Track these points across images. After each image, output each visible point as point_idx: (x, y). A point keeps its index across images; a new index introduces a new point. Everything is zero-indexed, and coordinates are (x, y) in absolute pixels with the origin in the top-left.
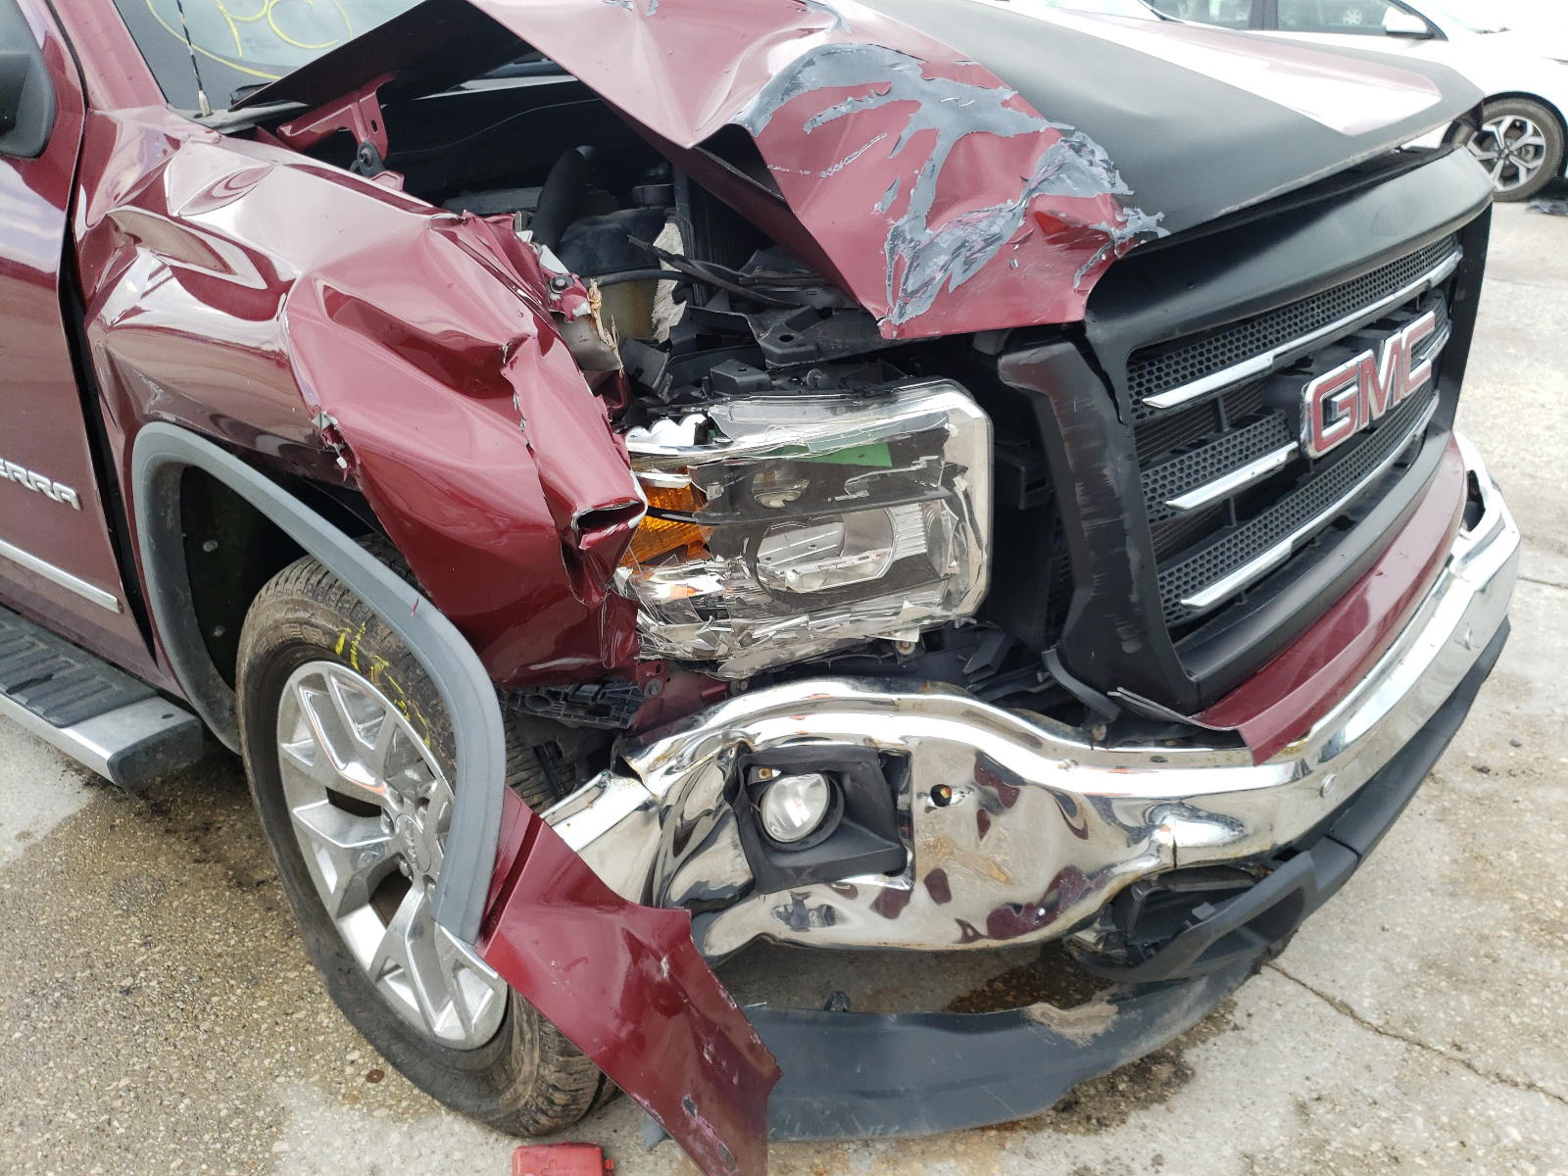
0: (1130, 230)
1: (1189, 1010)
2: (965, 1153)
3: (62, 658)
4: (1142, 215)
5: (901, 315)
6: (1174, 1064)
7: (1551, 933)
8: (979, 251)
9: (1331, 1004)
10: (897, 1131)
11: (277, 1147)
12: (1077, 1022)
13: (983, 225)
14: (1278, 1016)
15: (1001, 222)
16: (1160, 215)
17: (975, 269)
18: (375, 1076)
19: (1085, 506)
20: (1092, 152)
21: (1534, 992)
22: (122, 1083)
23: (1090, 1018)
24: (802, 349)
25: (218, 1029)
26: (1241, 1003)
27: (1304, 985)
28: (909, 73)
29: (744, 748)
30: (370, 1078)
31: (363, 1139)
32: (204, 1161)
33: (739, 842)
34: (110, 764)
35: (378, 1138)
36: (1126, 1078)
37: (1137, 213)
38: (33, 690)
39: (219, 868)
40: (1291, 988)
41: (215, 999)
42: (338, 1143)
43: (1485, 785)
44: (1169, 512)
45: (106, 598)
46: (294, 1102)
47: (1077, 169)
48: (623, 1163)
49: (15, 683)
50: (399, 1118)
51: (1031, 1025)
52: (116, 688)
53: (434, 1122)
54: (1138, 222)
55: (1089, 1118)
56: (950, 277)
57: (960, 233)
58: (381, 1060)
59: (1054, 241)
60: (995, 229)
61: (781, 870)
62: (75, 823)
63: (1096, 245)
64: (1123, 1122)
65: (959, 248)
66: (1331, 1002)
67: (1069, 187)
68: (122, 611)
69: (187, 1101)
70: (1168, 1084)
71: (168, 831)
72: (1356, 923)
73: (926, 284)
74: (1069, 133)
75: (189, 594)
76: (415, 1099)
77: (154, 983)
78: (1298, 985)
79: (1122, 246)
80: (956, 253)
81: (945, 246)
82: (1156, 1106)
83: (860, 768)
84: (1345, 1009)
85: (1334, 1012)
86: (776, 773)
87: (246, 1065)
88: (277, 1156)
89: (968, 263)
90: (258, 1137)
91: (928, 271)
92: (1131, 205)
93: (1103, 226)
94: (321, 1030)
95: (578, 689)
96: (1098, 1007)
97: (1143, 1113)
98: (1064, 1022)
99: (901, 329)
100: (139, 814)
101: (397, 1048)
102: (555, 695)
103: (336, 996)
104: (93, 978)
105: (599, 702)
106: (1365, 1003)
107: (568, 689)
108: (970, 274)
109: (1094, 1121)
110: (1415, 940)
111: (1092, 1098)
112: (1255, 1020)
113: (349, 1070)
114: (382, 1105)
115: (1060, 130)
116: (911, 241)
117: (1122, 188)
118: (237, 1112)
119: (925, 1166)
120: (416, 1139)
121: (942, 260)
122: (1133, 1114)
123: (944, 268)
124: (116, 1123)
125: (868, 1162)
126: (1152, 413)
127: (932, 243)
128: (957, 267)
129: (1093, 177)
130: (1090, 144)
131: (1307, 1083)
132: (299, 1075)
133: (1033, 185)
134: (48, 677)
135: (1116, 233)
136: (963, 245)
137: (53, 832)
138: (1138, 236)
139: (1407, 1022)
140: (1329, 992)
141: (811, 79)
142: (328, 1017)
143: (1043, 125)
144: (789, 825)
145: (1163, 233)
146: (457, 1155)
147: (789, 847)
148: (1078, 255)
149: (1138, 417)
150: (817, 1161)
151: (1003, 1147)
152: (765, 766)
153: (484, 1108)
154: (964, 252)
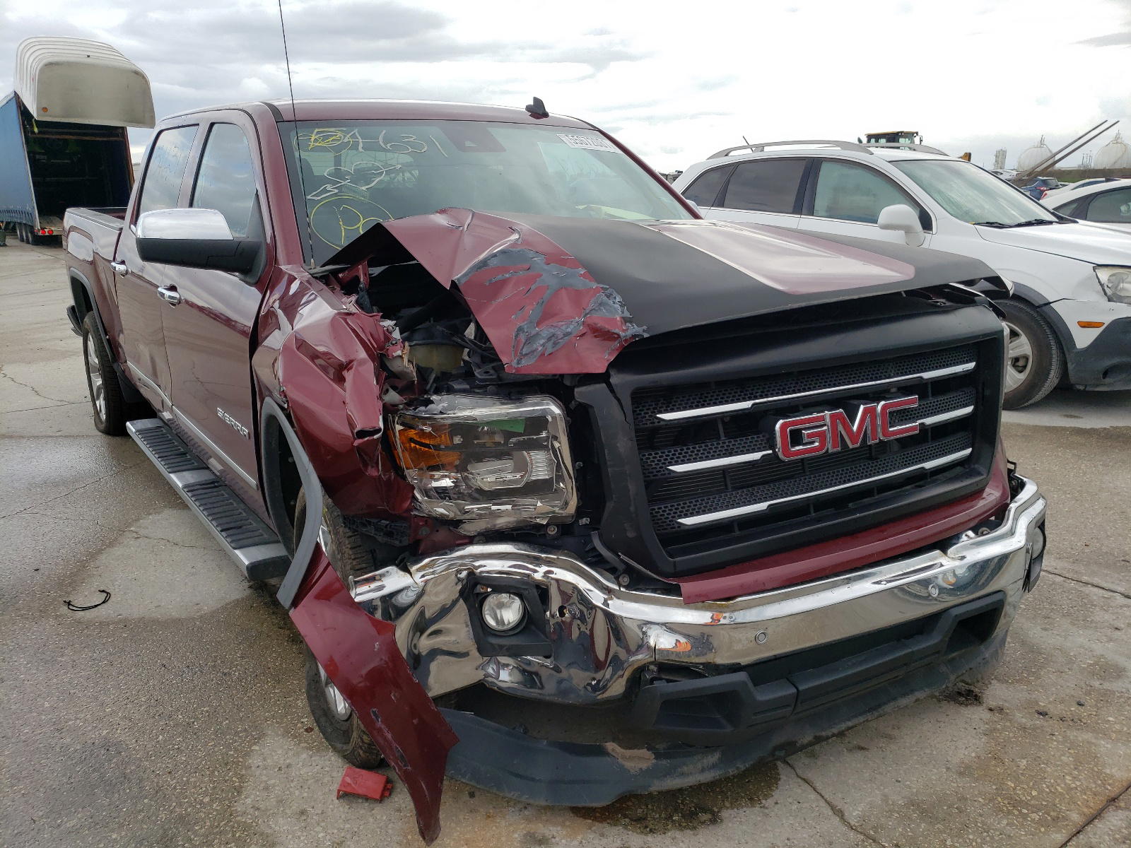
0: (629, 333)
1: (703, 770)
2: (569, 826)
3: (250, 521)
4: (635, 326)
5: (518, 363)
6: (714, 815)
7: (1014, 807)
8: (561, 339)
9: (832, 809)
10: (527, 798)
11: (254, 747)
12: (631, 758)
13: (564, 328)
14: (794, 807)
15: (572, 327)
16: (645, 327)
17: (558, 347)
18: (309, 730)
19: (610, 461)
20: (615, 298)
21: (973, 833)
22: (205, 709)
23: (640, 758)
24: (491, 377)
25: (253, 697)
26: (776, 797)
27: (823, 797)
28: (539, 261)
29: (471, 574)
30: (307, 730)
31: (290, 753)
32: (223, 745)
33: (469, 623)
34: (247, 567)
35: (297, 754)
36: (680, 815)
37: (633, 326)
38: (231, 532)
39: (287, 632)
40: (813, 796)
41: (259, 685)
42: (280, 752)
43: (1039, 721)
44: (667, 472)
45: (253, 482)
46: (270, 732)
47: (607, 304)
48: (399, 790)
49: (225, 528)
50: (310, 749)
51: (609, 756)
52: (265, 536)
53: (325, 754)
54: (633, 330)
55: (646, 827)
56: (546, 349)
57: (552, 330)
58: (315, 724)
59: (596, 336)
60: (569, 330)
61: (492, 644)
62: (237, 603)
63: (615, 339)
64: (664, 833)
65: (551, 337)
66: (833, 808)
67: (604, 312)
68: (258, 490)
69: (227, 722)
70: (703, 823)
71: (273, 613)
72: (882, 774)
73: (533, 352)
74: (607, 289)
75: (280, 480)
76: (321, 743)
77: (237, 674)
78: (818, 795)
79: (626, 340)
80: (549, 339)
81: (545, 335)
82: (688, 831)
83: (527, 592)
84: (840, 813)
85: (830, 813)
86: (489, 590)
87: (258, 712)
88: (252, 751)
89: (555, 344)
90: (248, 742)
91: (535, 346)
92: (631, 322)
93: (616, 331)
94: (297, 707)
95: (379, 521)
96: (641, 751)
97: (678, 832)
98: (624, 757)
99: (517, 369)
100: (265, 604)
101: (323, 720)
102: (370, 523)
103: (308, 693)
104: (214, 666)
105: (389, 529)
106: (853, 814)
107: (375, 521)
108: (555, 349)
109: (648, 829)
110: (915, 790)
111: (654, 819)
112: (777, 806)
113: (299, 725)
114: (306, 742)
115: (602, 288)
116: (527, 332)
117: (627, 314)
118: (245, 730)
119: (544, 826)
120: (313, 758)
121: (542, 342)
122: (673, 831)
123: (543, 345)
124: (196, 723)
125: (517, 817)
126: (659, 422)
127: (537, 334)
128: (550, 344)
129: (615, 308)
130: (615, 294)
131: (786, 841)
132: (277, 723)
133: (587, 311)
134: (241, 527)
135: (622, 334)
136: (553, 336)
137: (226, 605)
138: (634, 336)
139: (875, 828)
140: (835, 803)
141: (493, 263)
142: (302, 702)
143: (594, 285)
144: (500, 622)
145: (646, 335)
146: (327, 769)
147: (498, 633)
148: (609, 343)
149: (651, 423)
150: (491, 811)
151: (590, 829)
152: (484, 585)
153: (344, 748)
154: (553, 339)
